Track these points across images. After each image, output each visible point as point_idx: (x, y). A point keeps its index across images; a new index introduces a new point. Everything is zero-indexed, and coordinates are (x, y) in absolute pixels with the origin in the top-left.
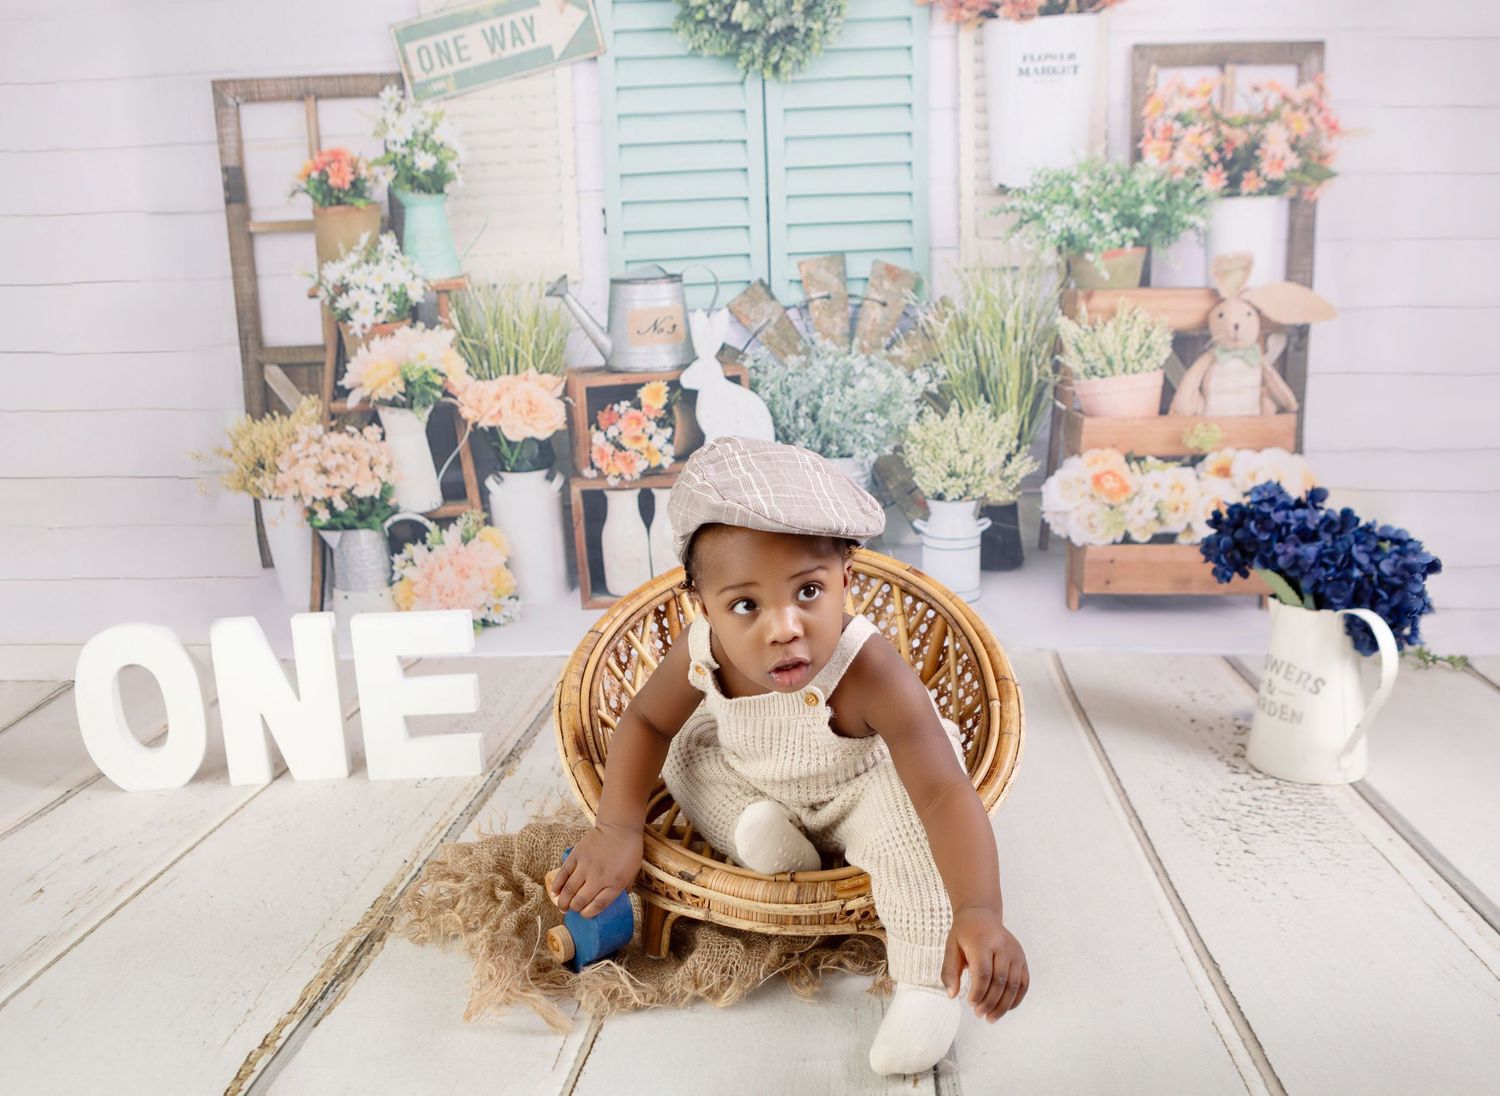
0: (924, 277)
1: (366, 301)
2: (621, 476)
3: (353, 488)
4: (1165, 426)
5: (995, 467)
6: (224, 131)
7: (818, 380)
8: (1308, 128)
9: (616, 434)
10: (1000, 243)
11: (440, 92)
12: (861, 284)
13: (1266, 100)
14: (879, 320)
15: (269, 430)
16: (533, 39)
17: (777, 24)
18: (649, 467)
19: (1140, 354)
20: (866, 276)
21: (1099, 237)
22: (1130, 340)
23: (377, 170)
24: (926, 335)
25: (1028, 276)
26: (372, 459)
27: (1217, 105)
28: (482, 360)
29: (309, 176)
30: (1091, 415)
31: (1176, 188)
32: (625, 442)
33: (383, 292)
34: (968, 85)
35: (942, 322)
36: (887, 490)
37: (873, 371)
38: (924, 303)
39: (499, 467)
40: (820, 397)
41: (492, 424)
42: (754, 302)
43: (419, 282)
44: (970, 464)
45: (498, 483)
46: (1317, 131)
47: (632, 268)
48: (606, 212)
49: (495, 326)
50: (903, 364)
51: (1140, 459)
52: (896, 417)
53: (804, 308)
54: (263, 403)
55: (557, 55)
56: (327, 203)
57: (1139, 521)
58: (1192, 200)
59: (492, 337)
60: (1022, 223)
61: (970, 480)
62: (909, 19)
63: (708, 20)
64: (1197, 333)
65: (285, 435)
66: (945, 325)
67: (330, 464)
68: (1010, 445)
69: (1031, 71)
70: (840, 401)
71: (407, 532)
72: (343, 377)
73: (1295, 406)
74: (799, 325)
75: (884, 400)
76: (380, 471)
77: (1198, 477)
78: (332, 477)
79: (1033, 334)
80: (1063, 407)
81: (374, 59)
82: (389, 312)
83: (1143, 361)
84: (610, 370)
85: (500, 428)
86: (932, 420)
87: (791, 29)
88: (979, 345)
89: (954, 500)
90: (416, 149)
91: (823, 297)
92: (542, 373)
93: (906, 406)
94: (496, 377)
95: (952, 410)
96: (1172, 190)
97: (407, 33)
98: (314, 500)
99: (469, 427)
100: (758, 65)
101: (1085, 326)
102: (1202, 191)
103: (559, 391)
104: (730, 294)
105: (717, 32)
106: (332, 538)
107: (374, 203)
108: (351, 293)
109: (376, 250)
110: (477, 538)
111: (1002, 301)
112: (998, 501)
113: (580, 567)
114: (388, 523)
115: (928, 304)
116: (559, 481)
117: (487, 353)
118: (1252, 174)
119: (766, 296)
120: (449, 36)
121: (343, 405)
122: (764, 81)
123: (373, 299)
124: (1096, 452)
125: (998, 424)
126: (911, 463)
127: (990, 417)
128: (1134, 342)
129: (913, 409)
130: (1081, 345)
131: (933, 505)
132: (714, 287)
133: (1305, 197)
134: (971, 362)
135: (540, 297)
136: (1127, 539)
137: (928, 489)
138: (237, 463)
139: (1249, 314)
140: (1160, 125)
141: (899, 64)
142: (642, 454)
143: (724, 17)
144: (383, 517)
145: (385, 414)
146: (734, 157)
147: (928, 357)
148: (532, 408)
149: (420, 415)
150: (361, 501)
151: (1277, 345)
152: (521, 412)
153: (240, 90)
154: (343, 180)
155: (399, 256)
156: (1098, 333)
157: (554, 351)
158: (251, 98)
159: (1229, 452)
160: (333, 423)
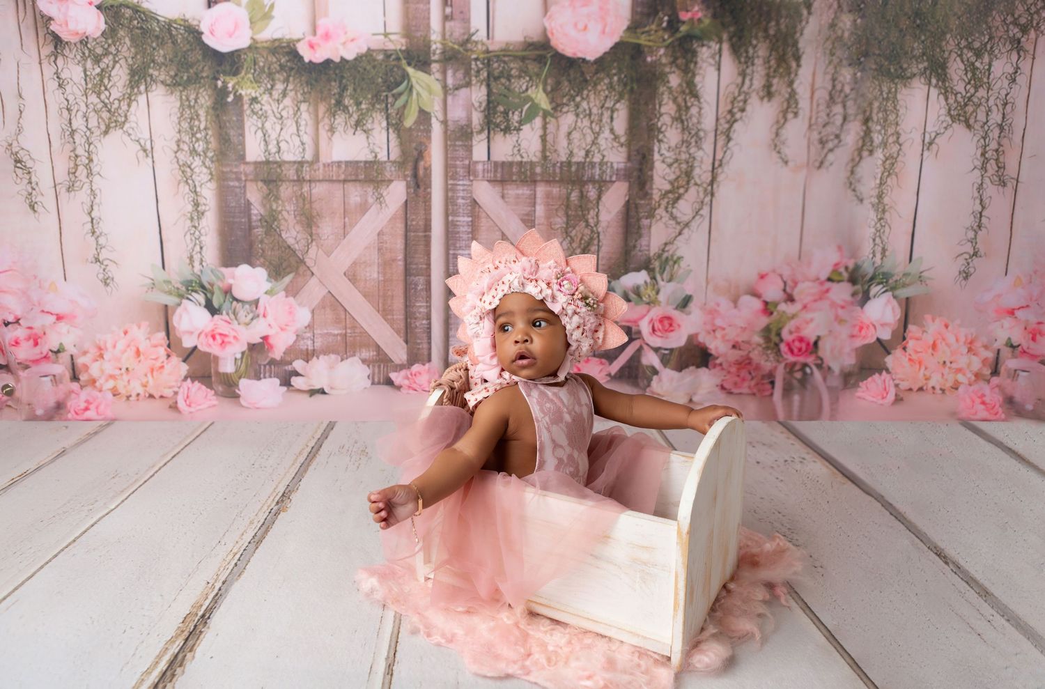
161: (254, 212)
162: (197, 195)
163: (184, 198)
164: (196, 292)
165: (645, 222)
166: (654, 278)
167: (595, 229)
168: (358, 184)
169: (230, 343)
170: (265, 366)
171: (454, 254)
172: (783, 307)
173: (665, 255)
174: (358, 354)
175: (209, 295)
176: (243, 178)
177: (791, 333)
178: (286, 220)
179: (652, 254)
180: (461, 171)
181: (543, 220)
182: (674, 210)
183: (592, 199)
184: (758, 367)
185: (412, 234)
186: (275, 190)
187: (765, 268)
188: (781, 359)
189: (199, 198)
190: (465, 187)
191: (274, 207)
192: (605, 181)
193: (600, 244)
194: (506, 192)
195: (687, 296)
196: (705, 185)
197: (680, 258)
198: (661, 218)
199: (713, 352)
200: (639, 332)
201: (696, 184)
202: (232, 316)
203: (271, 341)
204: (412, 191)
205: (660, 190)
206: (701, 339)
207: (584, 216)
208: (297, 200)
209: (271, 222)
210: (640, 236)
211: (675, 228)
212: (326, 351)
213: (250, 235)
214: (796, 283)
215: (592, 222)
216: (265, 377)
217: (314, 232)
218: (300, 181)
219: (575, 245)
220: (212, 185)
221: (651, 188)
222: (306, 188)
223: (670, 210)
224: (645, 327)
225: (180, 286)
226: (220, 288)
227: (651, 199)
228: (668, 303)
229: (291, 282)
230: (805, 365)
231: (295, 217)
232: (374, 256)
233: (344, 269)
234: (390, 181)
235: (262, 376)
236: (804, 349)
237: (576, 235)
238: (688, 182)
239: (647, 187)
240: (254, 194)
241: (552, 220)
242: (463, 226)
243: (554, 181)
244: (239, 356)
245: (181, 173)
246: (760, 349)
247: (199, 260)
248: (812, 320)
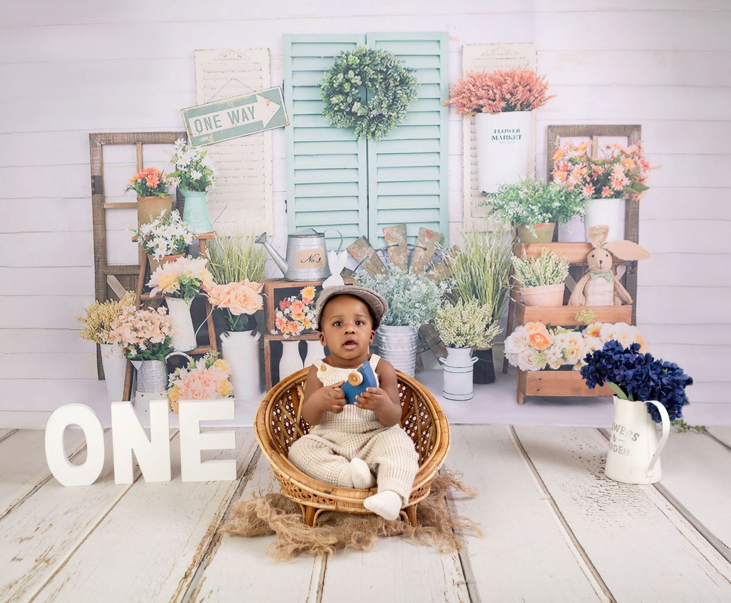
0: (445, 236)
1: (163, 243)
2: (290, 334)
3: (150, 338)
4: (565, 311)
5: (480, 331)
6: (94, 159)
7: (392, 287)
8: (634, 166)
9: (288, 312)
10: (483, 219)
11: (205, 142)
12: (414, 239)
13: (613, 152)
14: (422, 257)
15: (107, 309)
16: (253, 118)
17: (374, 113)
18: (305, 329)
19: (553, 275)
20: (417, 235)
21: (531, 217)
22: (548, 267)
23: (172, 179)
24: (446, 265)
25: (497, 236)
26: (161, 324)
27: (589, 156)
28: (221, 275)
29: (137, 181)
30: (529, 305)
31: (570, 194)
32: (293, 317)
33: (171, 239)
34: (467, 144)
35: (454, 258)
36: (426, 342)
37: (420, 282)
38: (445, 249)
39: (227, 329)
40: (393, 295)
41: (225, 307)
42: (360, 247)
43: (190, 235)
44: (468, 329)
45: (226, 337)
46: (638, 168)
47: (299, 229)
48: (287, 202)
49: (229, 258)
50: (434, 279)
51: (554, 328)
52: (431, 305)
53: (385, 250)
54: (105, 294)
55: (265, 126)
56: (144, 195)
57: (554, 359)
58: (578, 200)
59: (226, 263)
60: (494, 210)
61: (468, 338)
62: (439, 112)
63: (340, 110)
64: (581, 265)
65: (116, 310)
66: (456, 260)
67: (138, 326)
68: (488, 320)
69: (498, 138)
70: (403, 297)
71: (177, 361)
72: (149, 282)
73: (631, 301)
74: (383, 259)
75: (424, 297)
76: (165, 330)
77: (583, 336)
78: (139, 333)
79: (500, 265)
80: (515, 301)
81: (173, 125)
82: (174, 249)
83: (555, 278)
84: (286, 280)
85: (229, 308)
86: (449, 307)
87: (381, 115)
88: (473, 270)
89: (460, 347)
90: (192, 169)
91: (395, 245)
92: (251, 281)
93: (436, 300)
94: (228, 283)
95: (459, 302)
96: (568, 195)
97: (190, 113)
98: (129, 344)
99: (213, 308)
100: (364, 133)
101: (525, 261)
102: (582, 196)
103: (260, 291)
104: (348, 243)
105: (345, 116)
106: (137, 364)
107: (169, 195)
108: (155, 240)
109: (169, 218)
110: (214, 365)
111: (484, 248)
112: (482, 348)
113: (267, 381)
114: (168, 357)
115: (447, 249)
116: (258, 336)
117: (224, 271)
118: (607, 187)
119: (366, 245)
120: (211, 115)
121: (148, 296)
122: (367, 140)
123: (166, 243)
124: (532, 323)
125: (482, 309)
126: (438, 328)
127: (478, 306)
128: (550, 269)
129: (439, 301)
130: (523, 270)
131: (449, 350)
132: (341, 239)
133: (633, 200)
134: (468, 278)
135: (252, 243)
136: (548, 368)
137: (447, 342)
138: (89, 324)
139: (607, 256)
140: (561, 164)
141: (433, 133)
142: (302, 323)
143: (349, 109)
144: (165, 354)
145: (169, 301)
146: (351, 176)
147: (447, 276)
148: (246, 299)
149: (187, 302)
150: (154, 345)
151: (621, 271)
152: (240, 301)
153: (103, 139)
154: (153, 183)
155: (180, 222)
156: (532, 264)
157: (258, 270)
158: (109, 143)
159: (598, 324)
160: (142, 305)
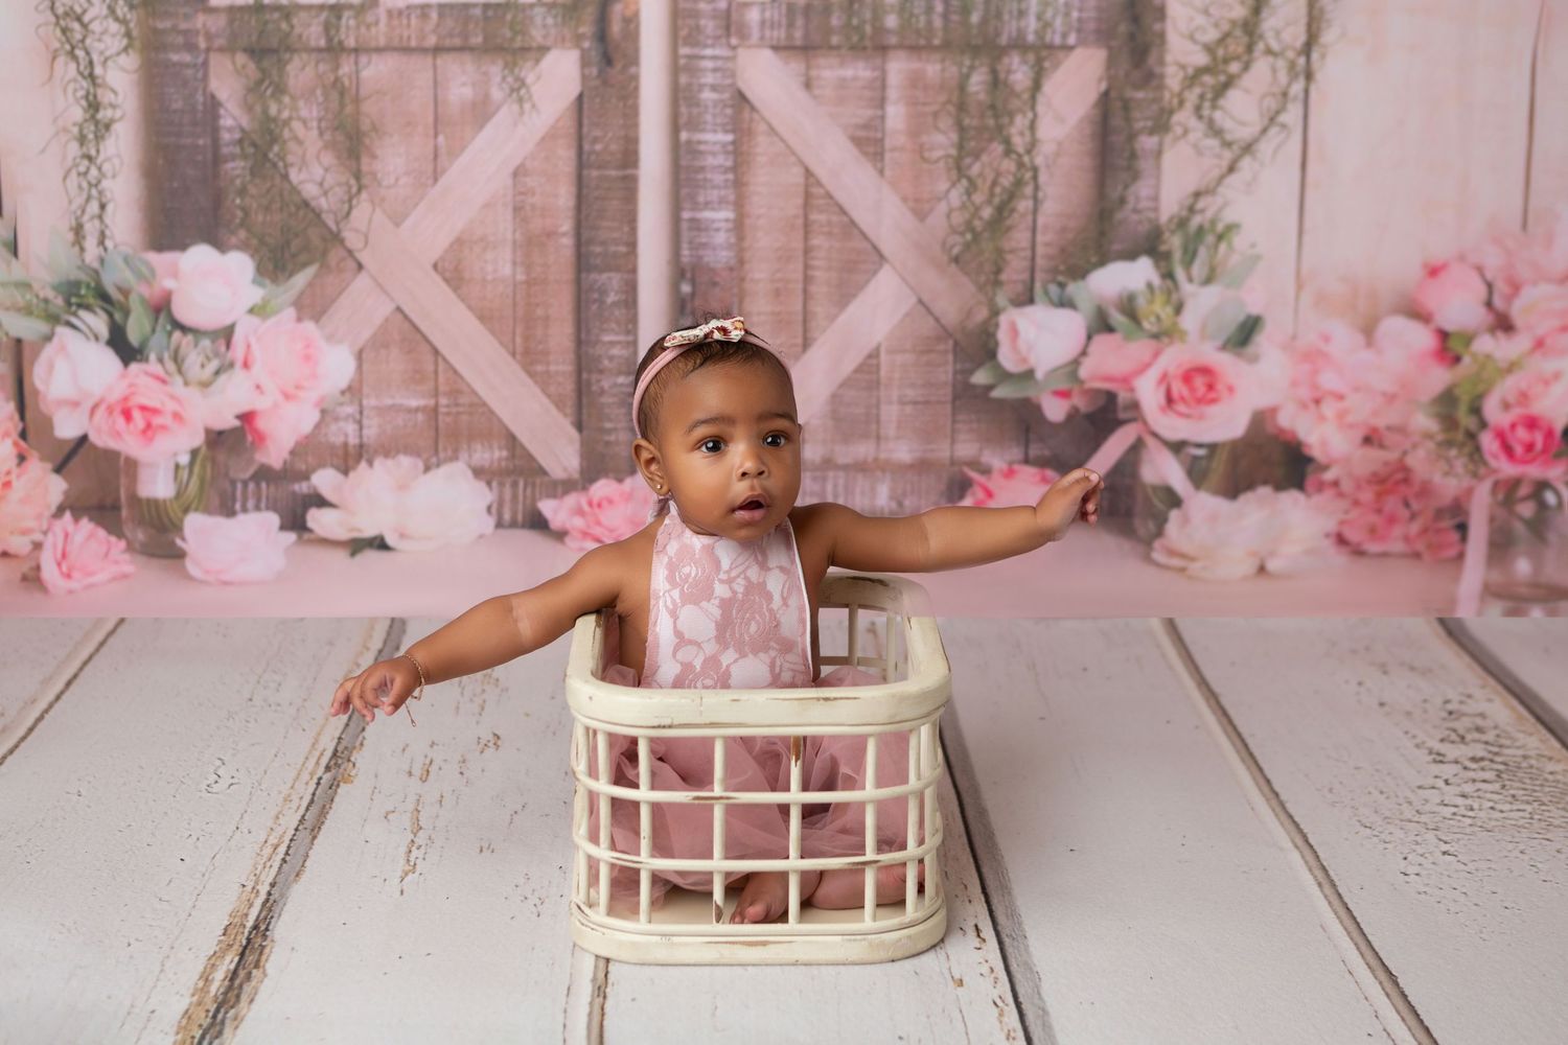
161: (226, 122)
162: (94, 84)
163: (65, 90)
164: (88, 308)
165: (1147, 142)
166: (1168, 275)
167: (1026, 159)
168: (467, 57)
169: (163, 428)
170: (245, 483)
171: (692, 220)
172: (1485, 344)
173: (1196, 221)
174: (464, 456)
175: (118, 316)
176: (202, 44)
177: (1506, 406)
178: (300, 142)
179: (1164, 218)
180: (709, 26)
181: (901, 140)
182: (1218, 115)
183: (1018, 88)
184: (1425, 491)
185: (595, 173)
186: (274, 72)
187: (1439, 251)
188: (1482, 471)
189: (100, 92)
190: (719, 63)
191: (273, 109)
192: (1051, 47)
193: (1040, 195)
194: (814, 73)
195: (1249, 317)
196: (1291, 54)
197: (1231, 228)
198: (1186, 132)
199: (1316, 452)
200: (1135, 406)
201: (1269, 52)
202: (171, 366)
203: (261, 424)
204: (594, 71)
205: (1183, 67)
206: (1285, 420)
207: (1000, 128)
208: (326, 95)
209: (264, 145)
210: (1136, 176)
211: (1219, 157)
212: (389, 448)
213: (216, 176)
214: (1516, 288)
215: (1019, 143)
216: (245, 510)
217: (364, 168)
218: (334, 50)
219: (978, 198)
220: (131, 61)
221: (1161, 62)
222: (346, 68)
223: (1206, 112)
224: (1148, 393)
225: (50, 294)
226: (144, 301)
227: (1161, 87)
228: (1204, 335)
229: (310, 285)
230: (1542, 486)
231: (321, 134)
232: (504, 226)
233: (435, 253)
234: (543, 50)
235: (238, 506)
236: (1539, 445)
237: (981, 175)
238: (1250, 48)
239: (1152, 60)
240: (227, 83)
241: (925, 138)
242: (714, 154)
243: (930, 48)
244: (184, 459)
245: (58, 32)
246: (1431, 445)
247: (97, 234)
248: (1557, 376)
